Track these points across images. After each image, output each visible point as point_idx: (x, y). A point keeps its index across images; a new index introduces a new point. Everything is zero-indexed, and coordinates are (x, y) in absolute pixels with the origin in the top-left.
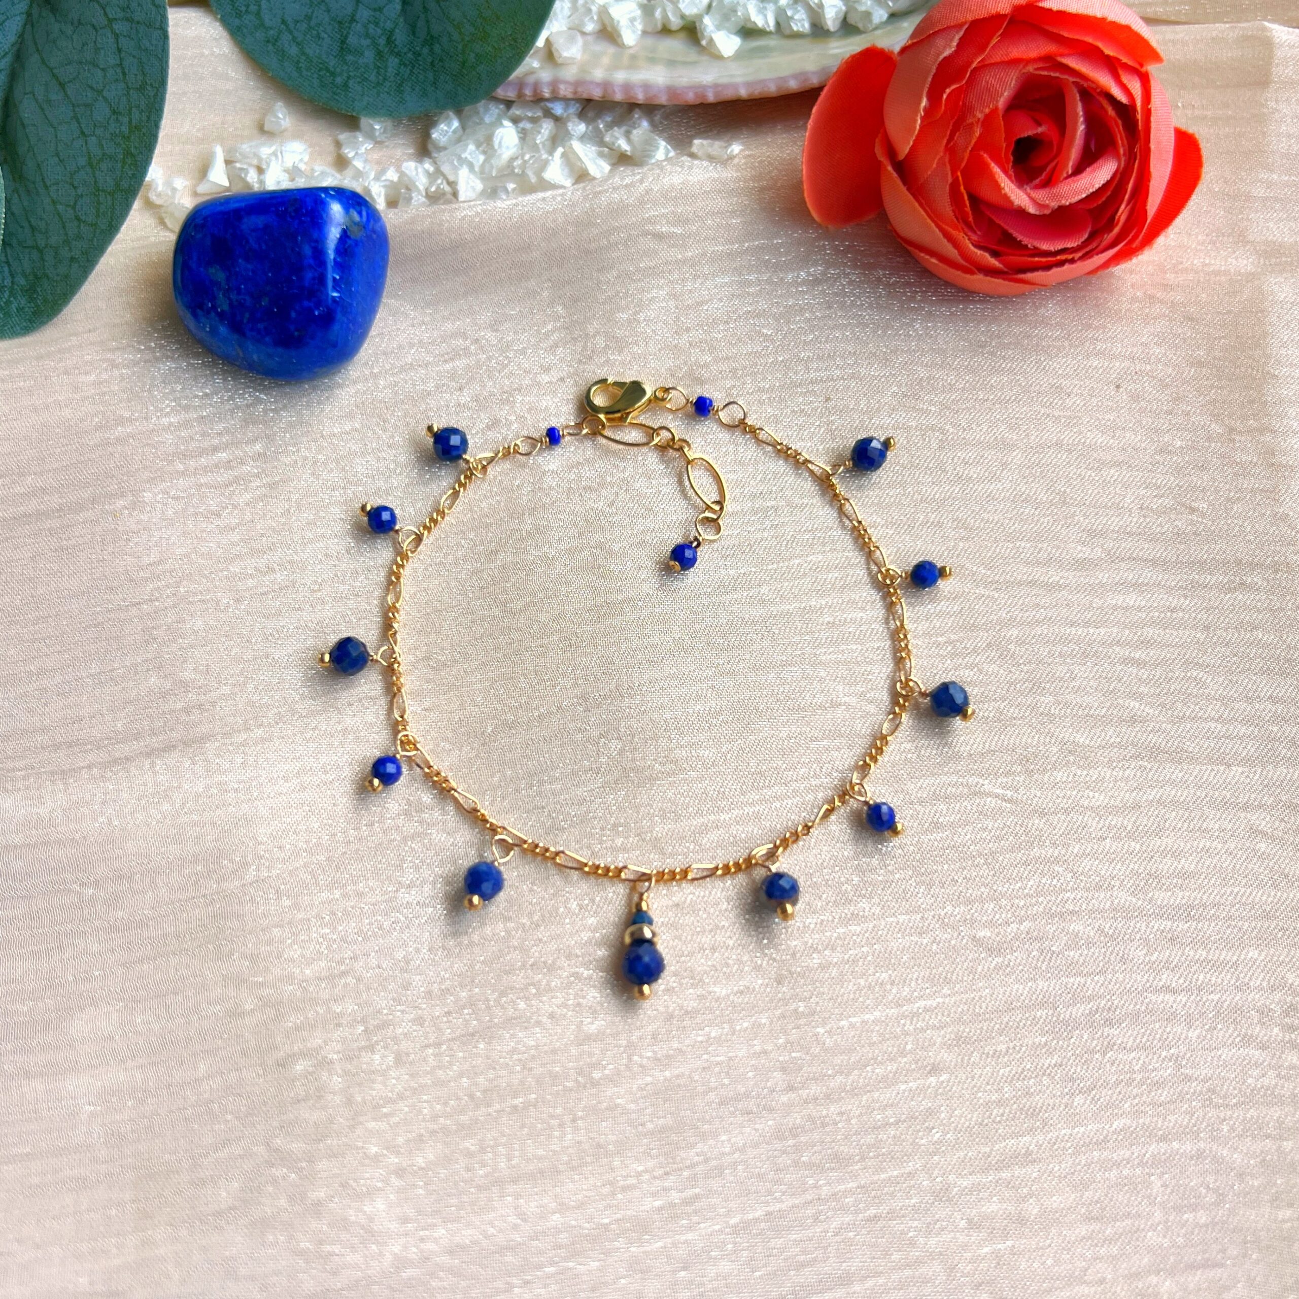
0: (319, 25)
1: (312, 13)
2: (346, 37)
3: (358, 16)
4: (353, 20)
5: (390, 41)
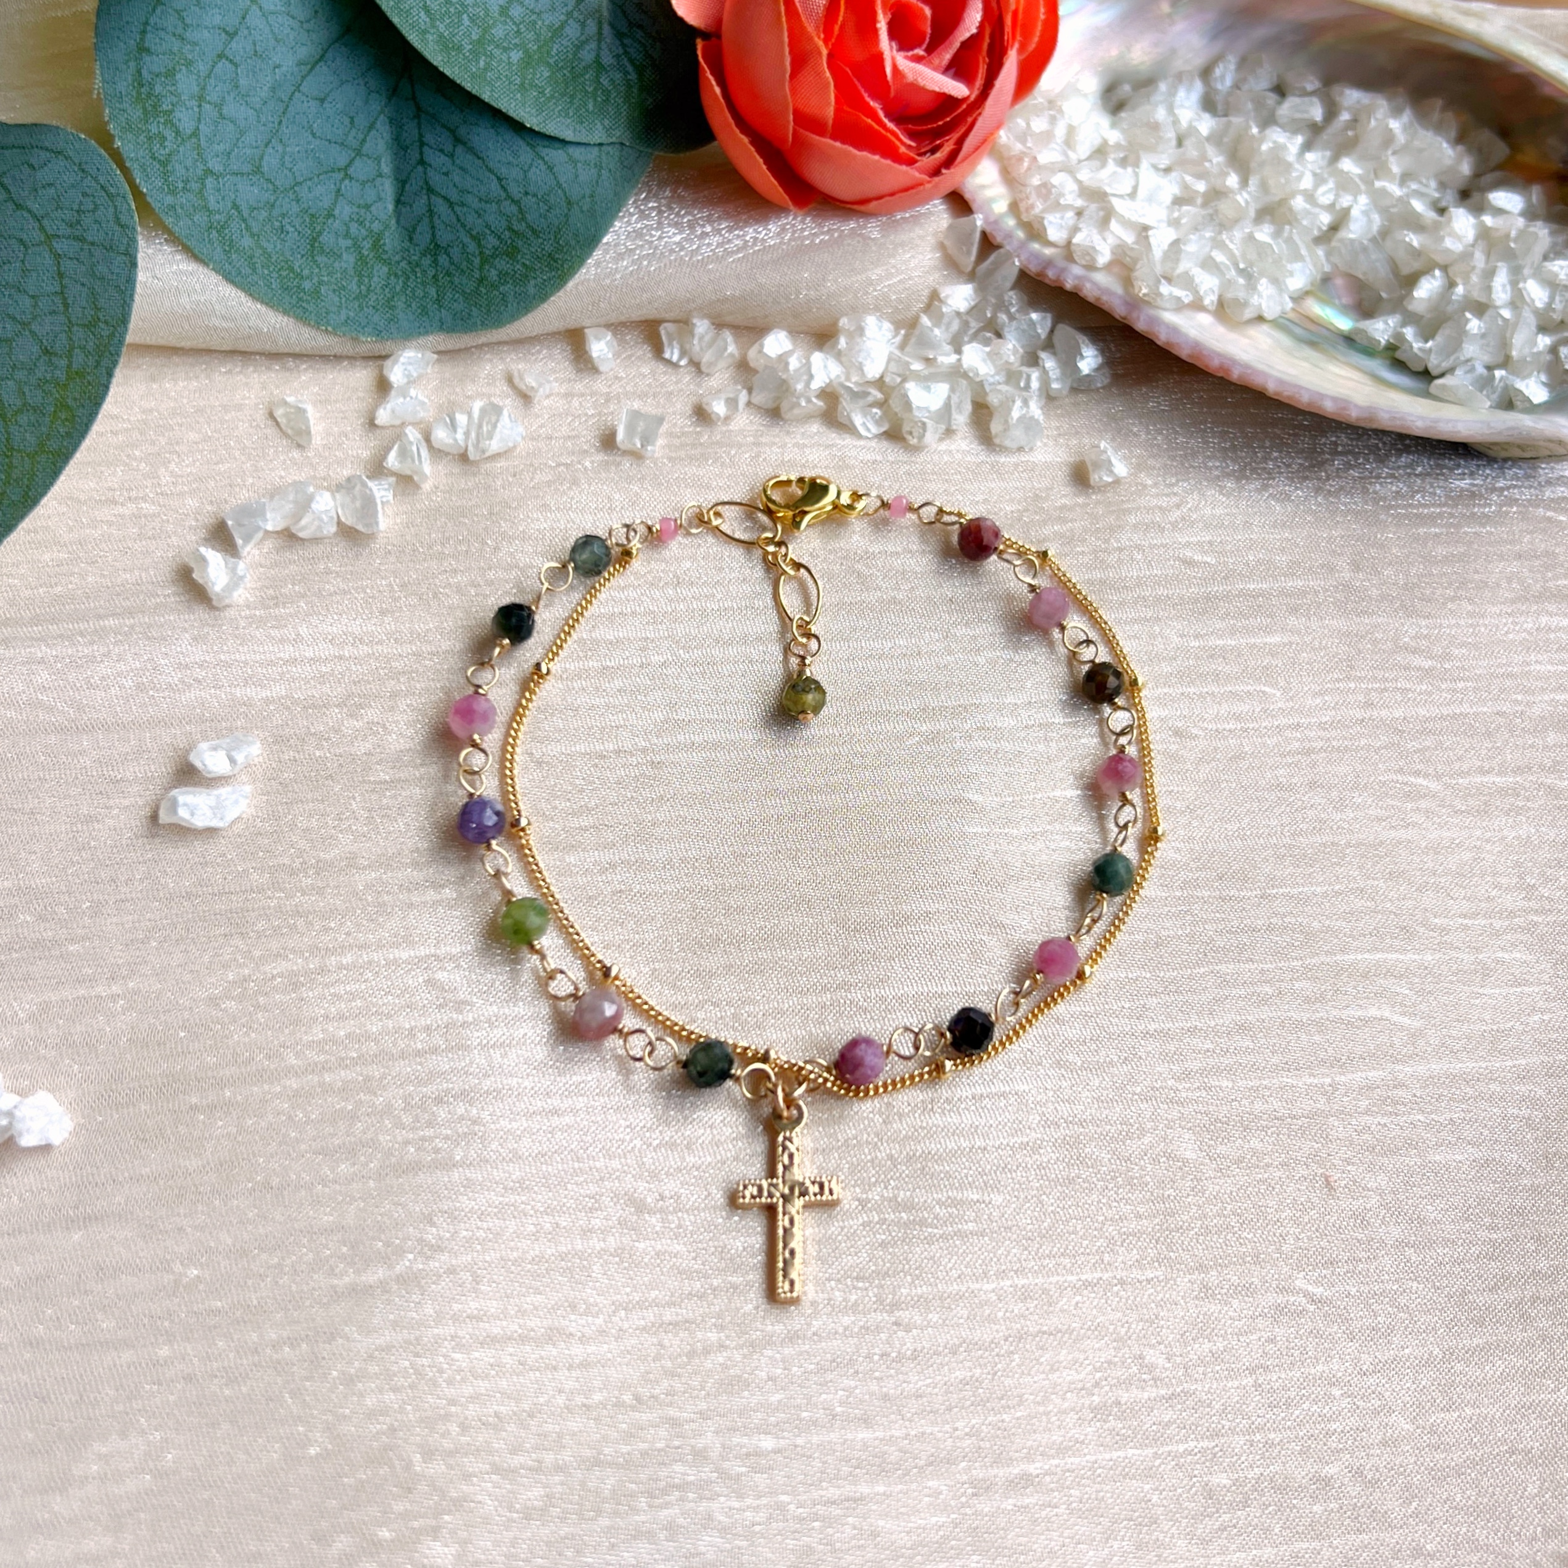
0: (283, 215)
1: (275, 201)
2: (320, 233)
3: (337, 212)
4: (330, 215)
5: (377, 245)
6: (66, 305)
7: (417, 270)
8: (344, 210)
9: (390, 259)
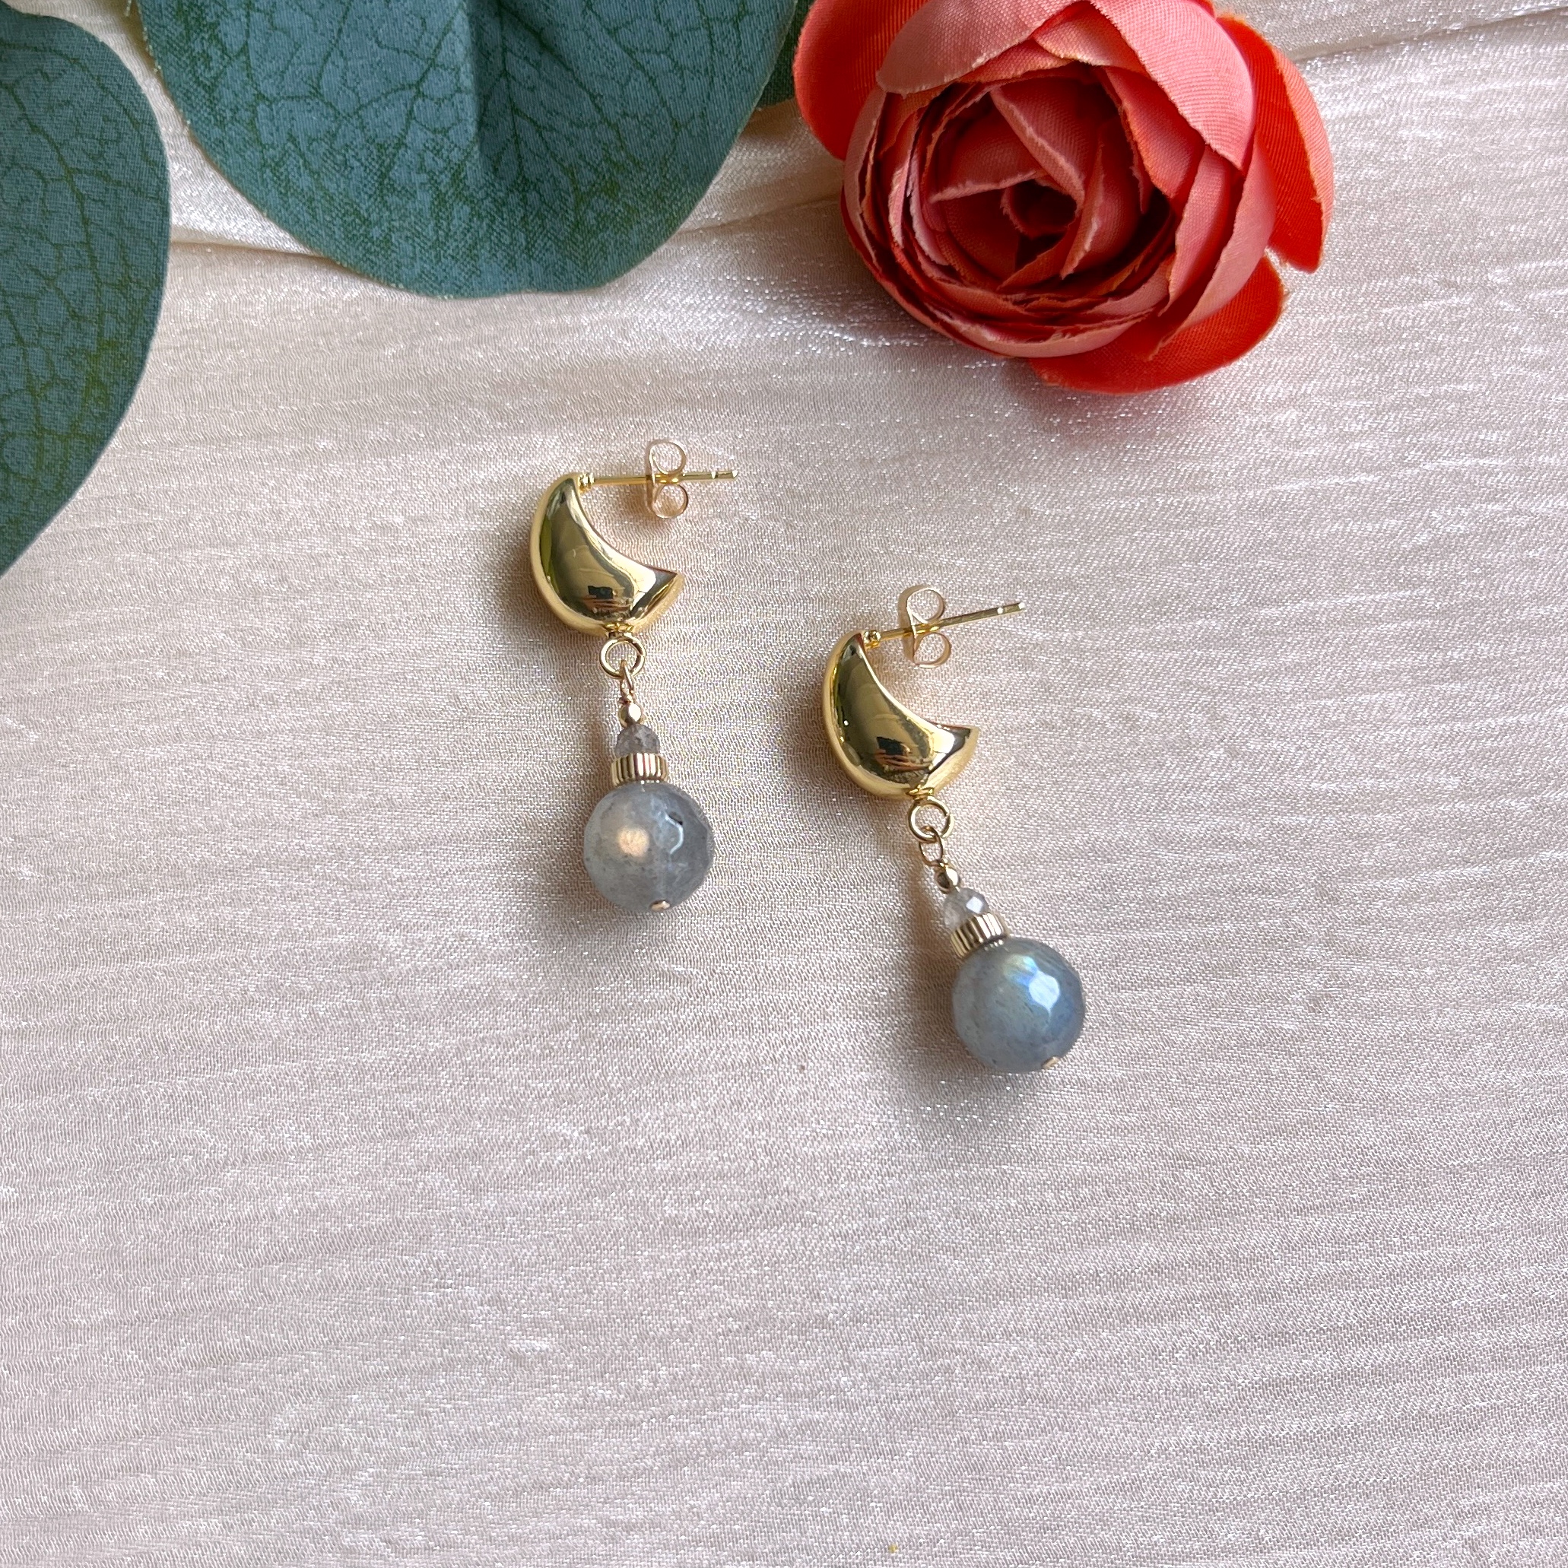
6: (93, 258)
7: (504, 209)
8: (418, 137)
9: (472, 195)
